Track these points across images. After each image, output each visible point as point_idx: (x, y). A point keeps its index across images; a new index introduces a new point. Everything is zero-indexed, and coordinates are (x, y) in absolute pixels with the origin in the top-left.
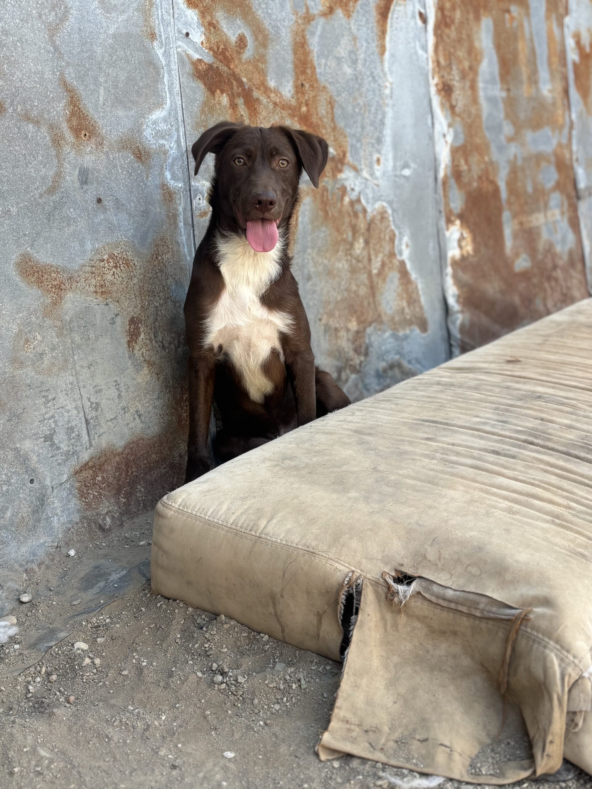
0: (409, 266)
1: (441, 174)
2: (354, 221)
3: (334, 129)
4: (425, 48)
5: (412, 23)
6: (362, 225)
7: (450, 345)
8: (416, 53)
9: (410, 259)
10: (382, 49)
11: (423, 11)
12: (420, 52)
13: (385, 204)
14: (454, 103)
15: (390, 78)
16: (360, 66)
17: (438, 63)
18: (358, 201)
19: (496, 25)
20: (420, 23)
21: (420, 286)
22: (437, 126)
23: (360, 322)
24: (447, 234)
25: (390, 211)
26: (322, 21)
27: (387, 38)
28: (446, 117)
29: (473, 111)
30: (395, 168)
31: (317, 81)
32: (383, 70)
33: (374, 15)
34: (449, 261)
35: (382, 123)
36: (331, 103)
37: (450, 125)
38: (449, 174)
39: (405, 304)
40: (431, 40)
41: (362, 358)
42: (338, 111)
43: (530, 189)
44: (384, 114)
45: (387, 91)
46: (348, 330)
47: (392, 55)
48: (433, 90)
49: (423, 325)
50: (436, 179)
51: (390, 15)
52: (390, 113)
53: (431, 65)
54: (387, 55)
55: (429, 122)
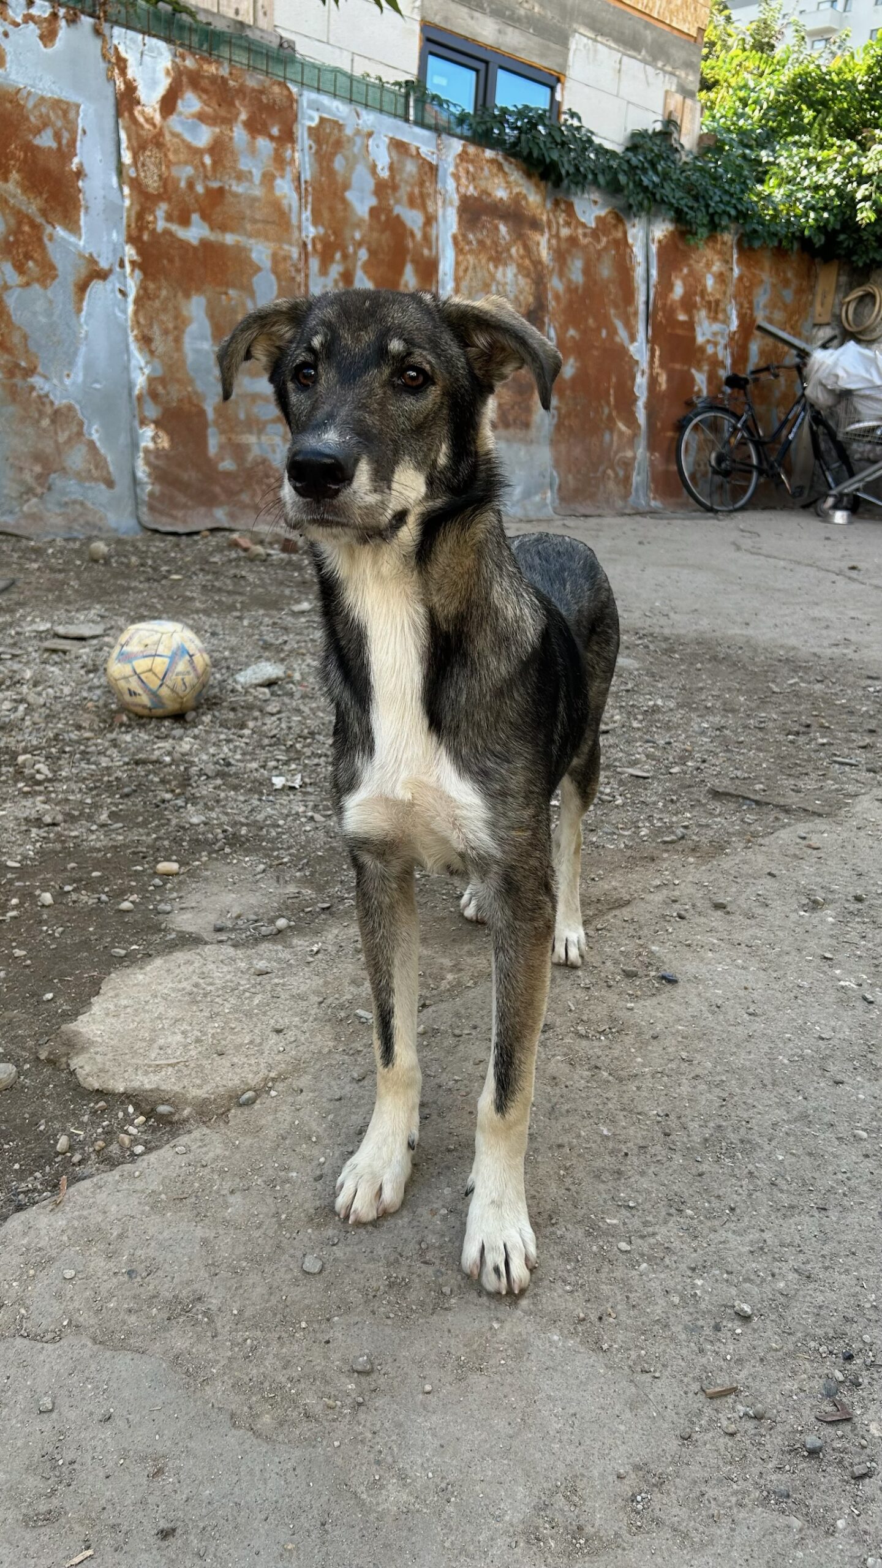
0: (98, 444)
1: (136, 392)
2: (41, 407)
3: (27, 352)
4: (124, 311)
5: (112, 296)
6: (49, 410)
7: (137, 504)
8: (114, 314)
9: (100, 439)
10: (79, 310)
11: (123, 288)
12: (119, 314)
13: (72, 402)
14: (153, 349)
15: (85, 328)
16: (55, 318)
17: (138, 322)
18: (47, 396)
19: (209, 302)
20: (119, 296)
21: (109, 459)
22: (133, 363)
23: (43, 467)
24: (141, 431)
25: (77, 407)
26: (19, 290)
27: (85, 304)
28: (144, 357)
29: (176, 355)
30: (84, 381)
31: (12, 323)
32: (79, 321)
33: (71, 289)
34: (141, 449)
35: (75, 354)
36: (25, 337)
37: (147, 363)
38: (145, 392)
39: (92, 467)
40: (131, 308)
41: (45, 491)
42: (31, 343)
43: (242, 416)
44: (77, 349)
45: (82, 335)
46: (32, 471)
47: (89, 315)
48: (131, 339)
49: (110, 484)
50: (130, 395)
51: (89, 290)
52: (83, 349)
53: (129, 323)
54: (83, 313)
55: (126, 357)
